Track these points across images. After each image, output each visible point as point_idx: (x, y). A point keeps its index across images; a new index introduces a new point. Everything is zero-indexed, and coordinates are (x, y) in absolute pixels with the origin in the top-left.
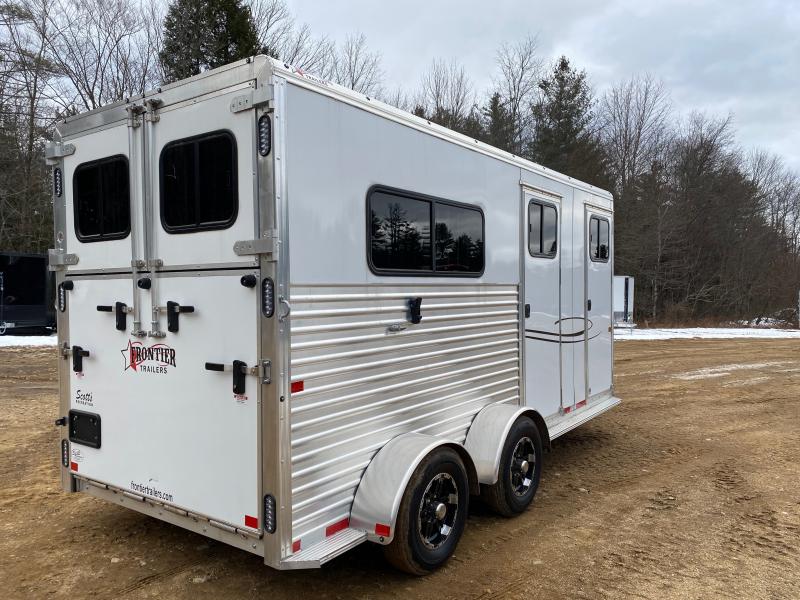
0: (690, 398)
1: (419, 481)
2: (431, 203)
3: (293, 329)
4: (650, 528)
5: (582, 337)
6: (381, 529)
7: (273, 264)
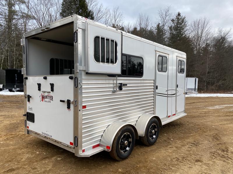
0: (210, 114)
1: (119, 134)
2: (126, 56)
3: (83, 91)
4: (189, 151)
5: (175, 95)
6: (108, 147)
7: (78, 73)
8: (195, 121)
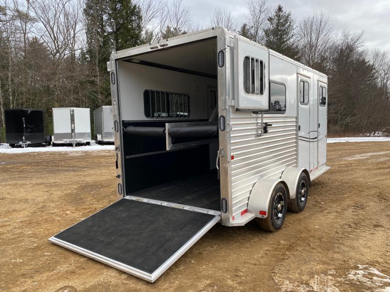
0: (355, 167)
1: (274, 195)
3: (231, 135)
4: (357, 215)
5: (316, 139)
6: (262, 213)
7: (225, 110)
8: (337, 177)
